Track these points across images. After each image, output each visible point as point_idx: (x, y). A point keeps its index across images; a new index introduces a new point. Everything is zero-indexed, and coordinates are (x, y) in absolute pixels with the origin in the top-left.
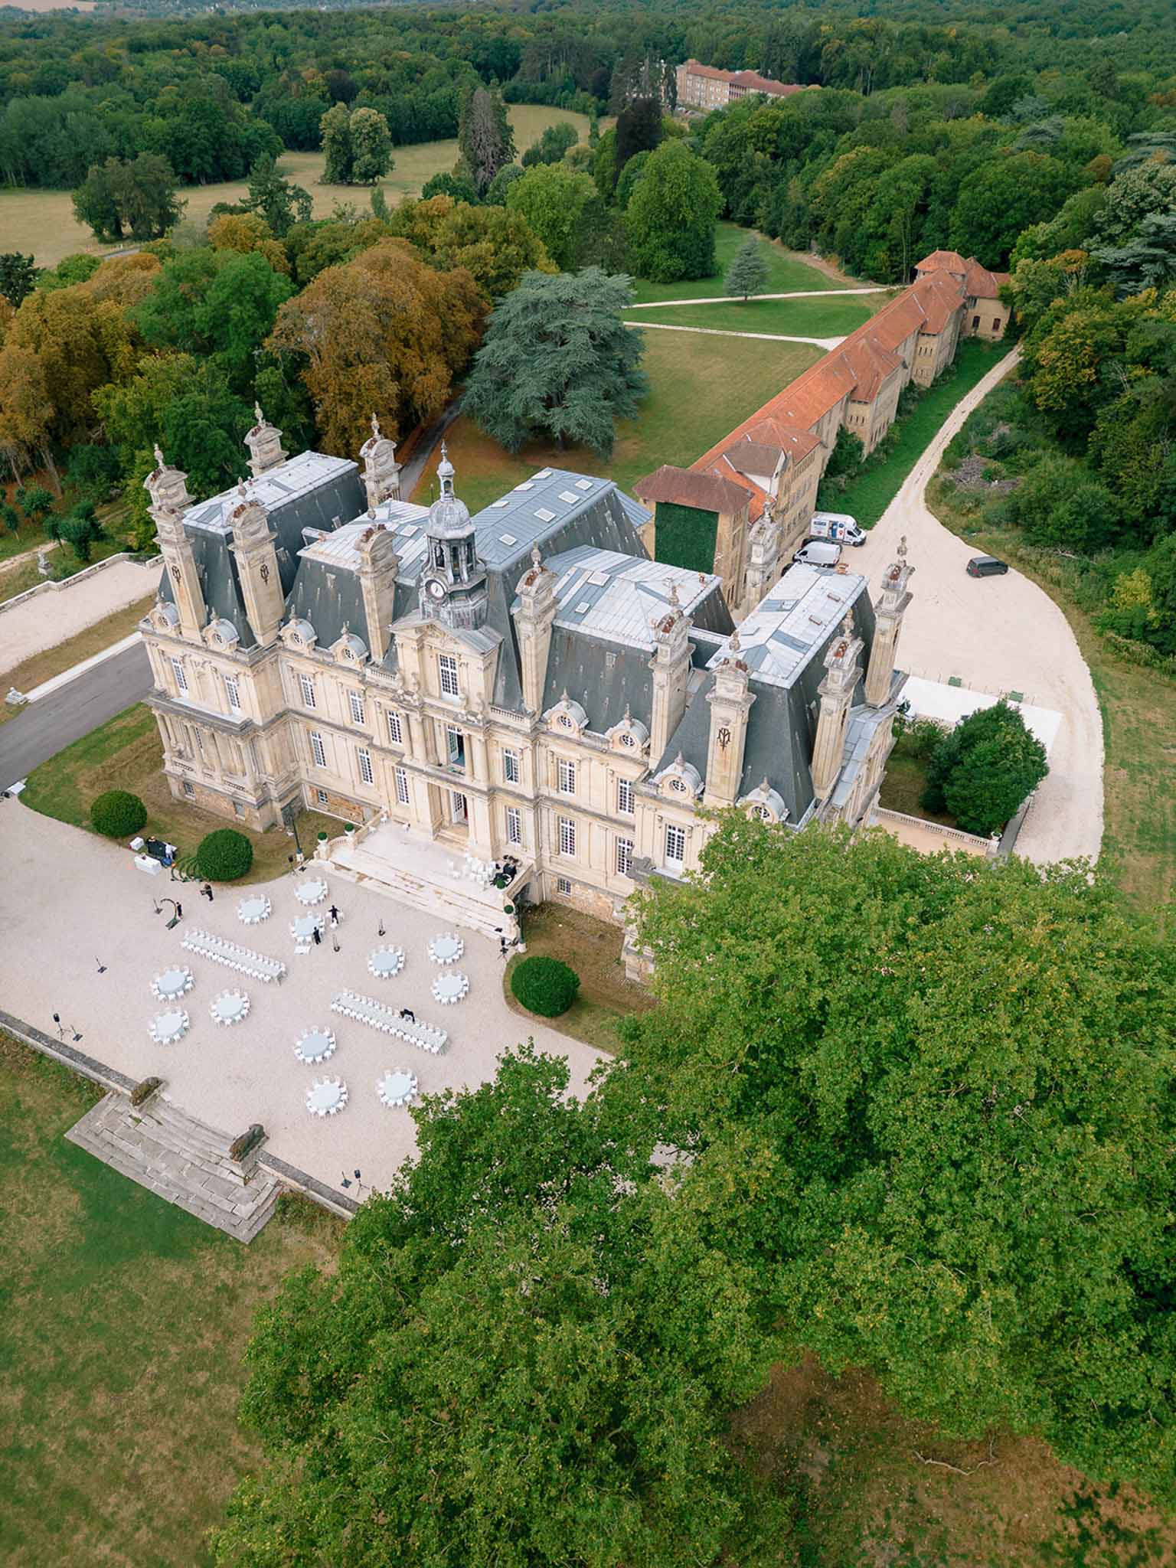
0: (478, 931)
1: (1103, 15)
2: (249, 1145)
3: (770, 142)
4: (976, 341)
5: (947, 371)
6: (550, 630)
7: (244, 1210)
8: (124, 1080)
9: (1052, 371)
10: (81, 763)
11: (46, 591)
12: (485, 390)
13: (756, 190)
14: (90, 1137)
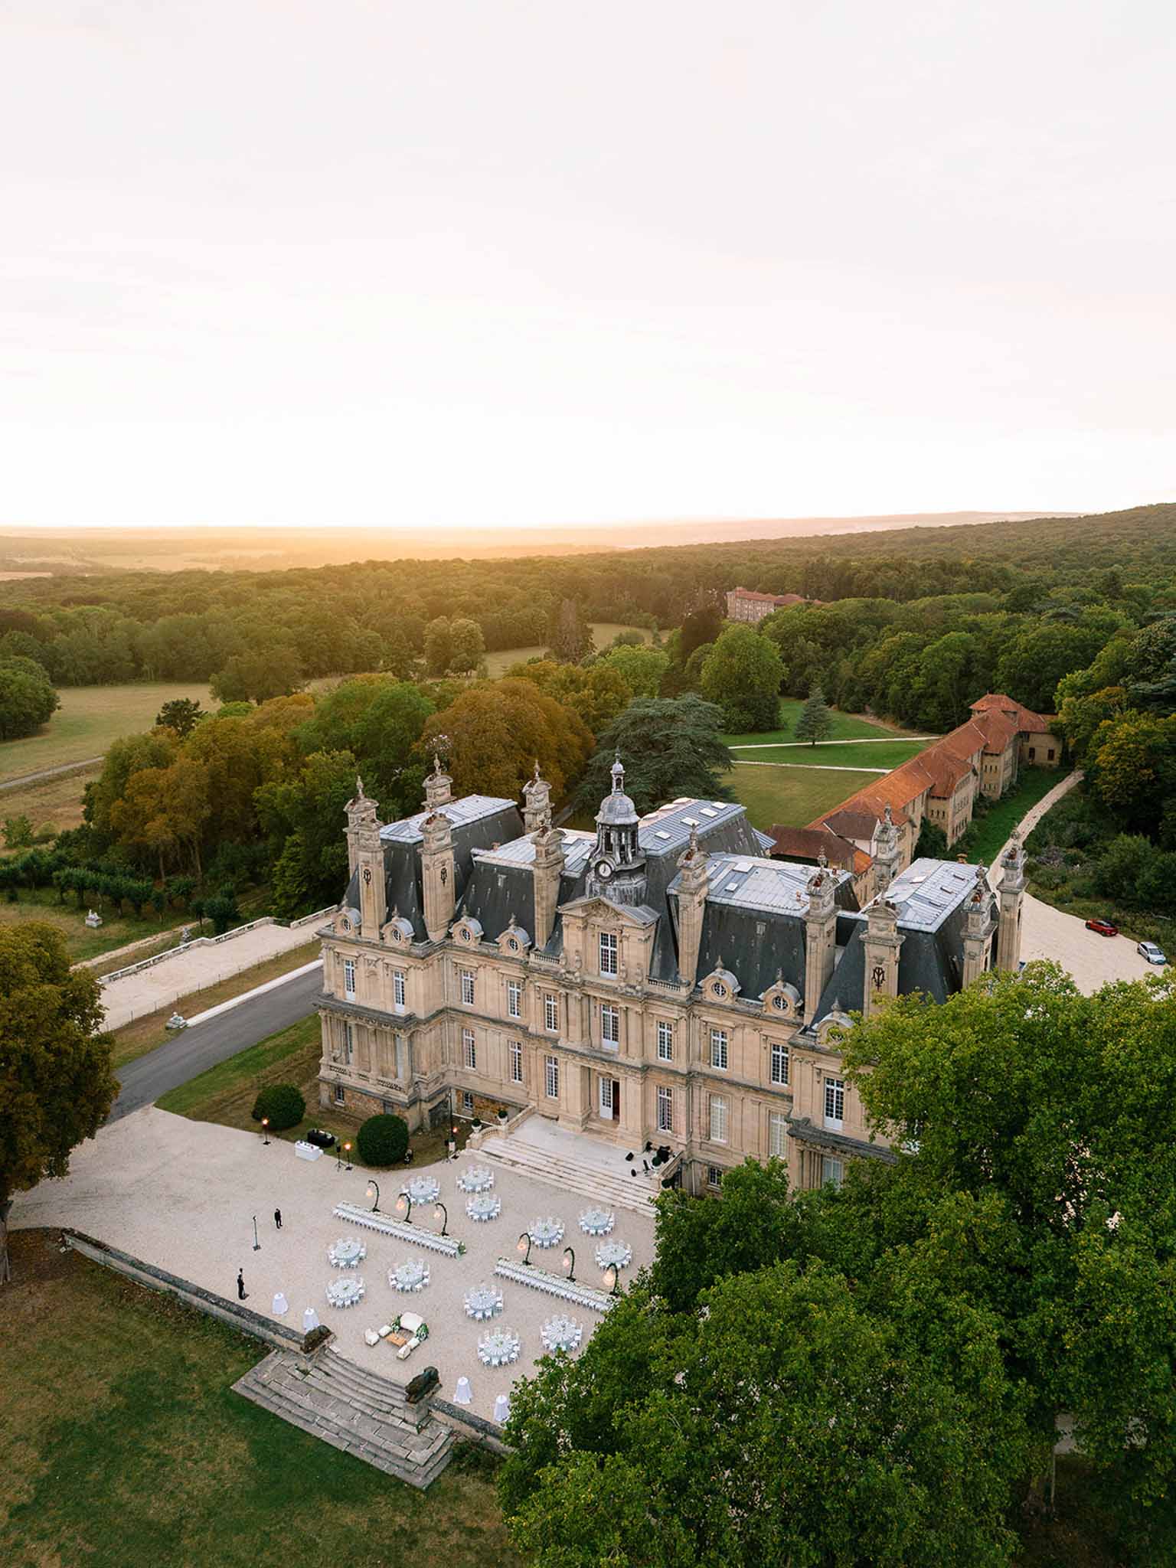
0: (634, 1210)
1: (1097, 556)
2: (424, 1386)
3: (820, 635)
4: (1034, 768)
5: (1012, 787)
6: (703, 905)
7: (419, 1456)
8: (290, 1334)
9: (1112, 770)
10: (238, 1073)
11: (199, 946)
12: (597, 789)
13: (809, 669)
14: (257, 1388)
